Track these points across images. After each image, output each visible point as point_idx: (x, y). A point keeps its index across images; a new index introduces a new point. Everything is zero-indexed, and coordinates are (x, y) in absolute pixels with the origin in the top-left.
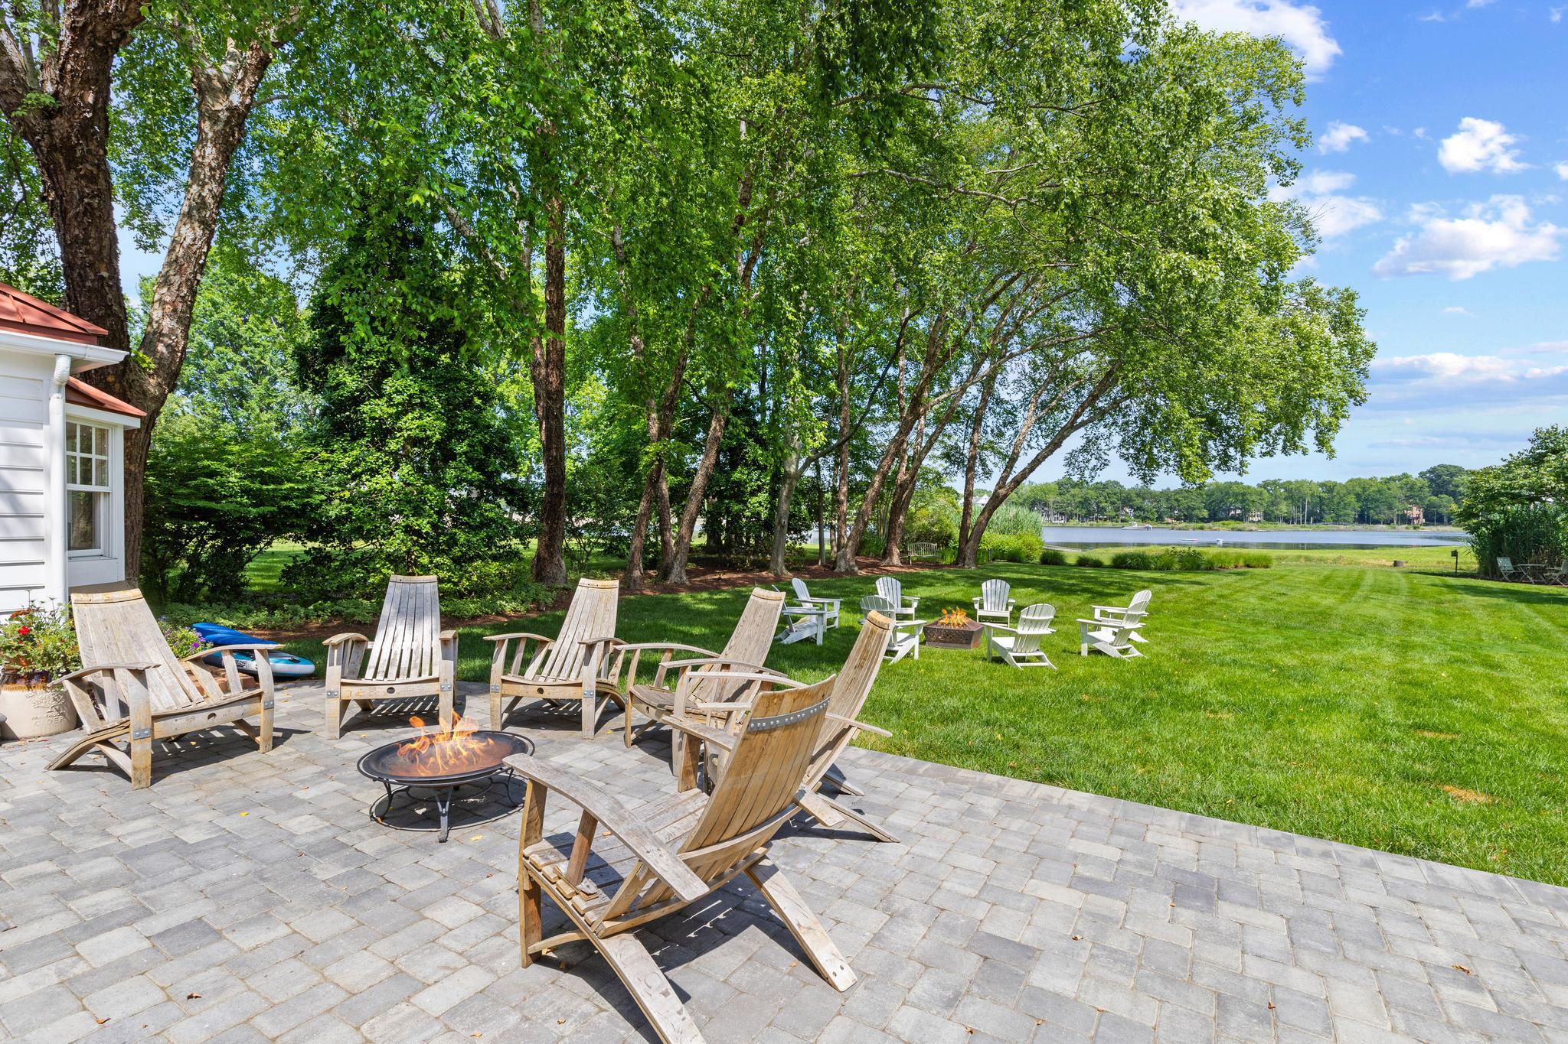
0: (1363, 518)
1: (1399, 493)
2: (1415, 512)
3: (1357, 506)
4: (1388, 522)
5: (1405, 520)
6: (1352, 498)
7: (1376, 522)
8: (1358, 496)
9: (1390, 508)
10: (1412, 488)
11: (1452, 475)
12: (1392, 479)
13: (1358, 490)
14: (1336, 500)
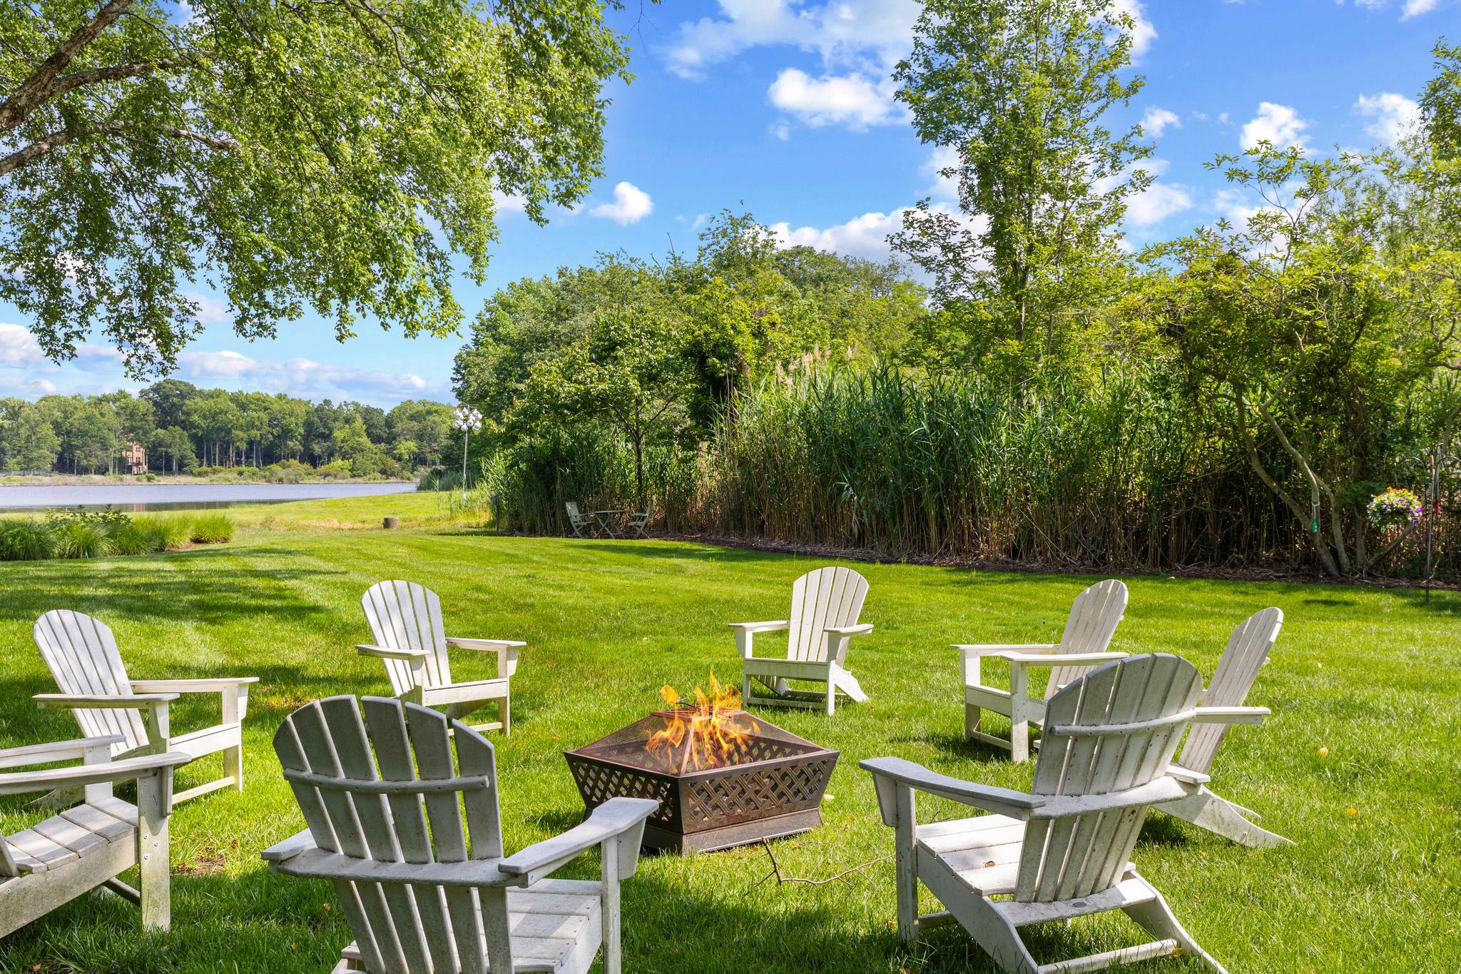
0: (66, 464)
1: (117, 423)
2: (137, 454)
3: (57, 441)
4: (102, 471)
5: (124, 467)
6: (47, 430)
7: (84, 471)
8: (57, 426)
9: (105, 447)
10: (132, 416)
11: (182, 396)
12: (105, 399)
13: (58, 414)
14: (23, 432)
